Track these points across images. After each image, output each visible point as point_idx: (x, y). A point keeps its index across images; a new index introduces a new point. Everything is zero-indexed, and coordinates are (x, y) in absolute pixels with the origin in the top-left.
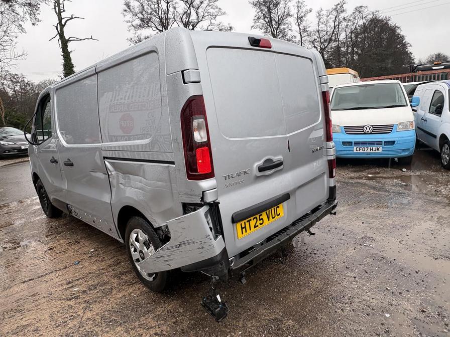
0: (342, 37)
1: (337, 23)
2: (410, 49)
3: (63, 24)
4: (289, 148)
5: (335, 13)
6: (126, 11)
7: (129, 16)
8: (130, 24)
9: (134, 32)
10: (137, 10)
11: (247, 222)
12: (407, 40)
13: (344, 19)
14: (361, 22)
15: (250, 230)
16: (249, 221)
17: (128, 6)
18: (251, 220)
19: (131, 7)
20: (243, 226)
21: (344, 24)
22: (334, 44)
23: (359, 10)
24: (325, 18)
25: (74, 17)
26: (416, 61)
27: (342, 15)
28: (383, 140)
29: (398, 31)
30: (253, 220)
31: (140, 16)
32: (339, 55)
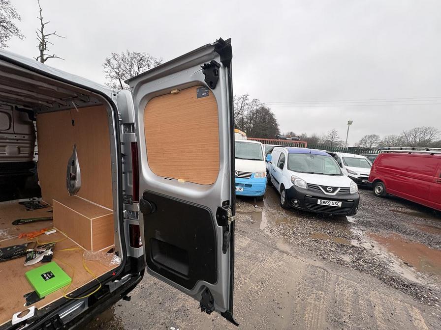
0: (246, 113)
1: (243, 105)
2: (279, 127)
3: (45, 59)
5: (242, 99)
6: (106, 64)
7: (108, 69)
8: (108, 74)
9: (111, 80)
10: (115, 67)
12: (278, 122)
13: (247, 104)
14: (255, 108)
17: (109, 62)
19: (111, 64)
21: (246, 107)
22: (241, 116)
23: (255, 101)
24: (237, 101)
25: (55, 56)
26: (281, 134)
27: (246, 102)
28: (244, 183)
29: (274, 117)
31: (117, 71)
32: (243, 123)
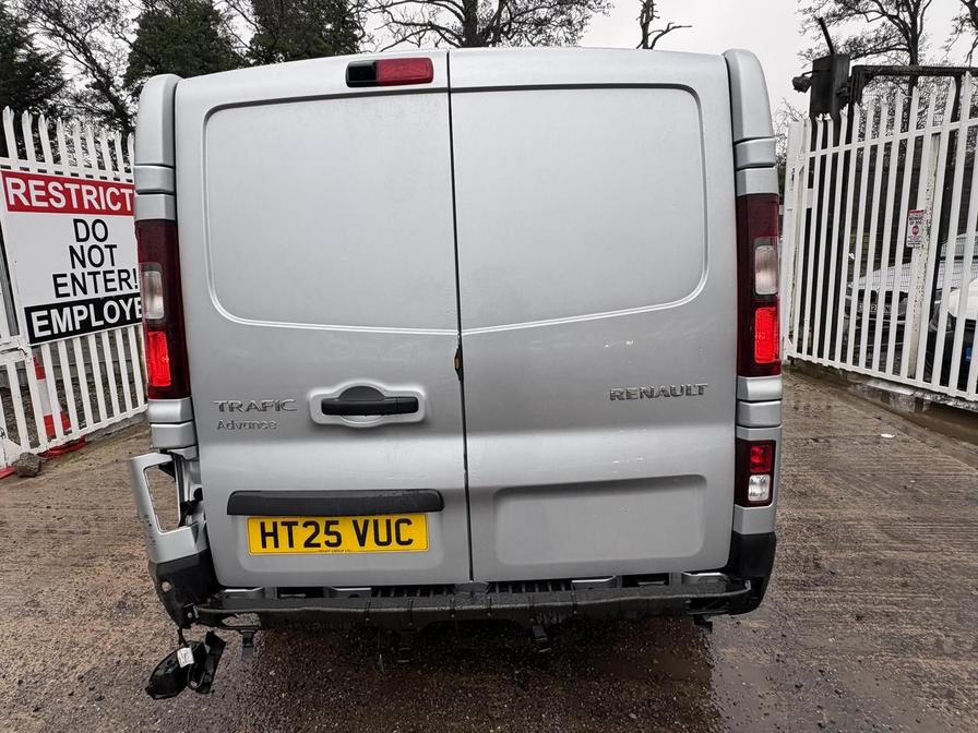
4: (460, 370)
11: (283, 524)
15: (291, 545)
16: (290, 525)
18: (296, 524)
20: (269, 529)
30: (305, 525)
